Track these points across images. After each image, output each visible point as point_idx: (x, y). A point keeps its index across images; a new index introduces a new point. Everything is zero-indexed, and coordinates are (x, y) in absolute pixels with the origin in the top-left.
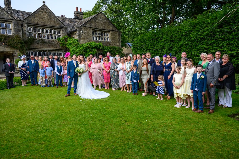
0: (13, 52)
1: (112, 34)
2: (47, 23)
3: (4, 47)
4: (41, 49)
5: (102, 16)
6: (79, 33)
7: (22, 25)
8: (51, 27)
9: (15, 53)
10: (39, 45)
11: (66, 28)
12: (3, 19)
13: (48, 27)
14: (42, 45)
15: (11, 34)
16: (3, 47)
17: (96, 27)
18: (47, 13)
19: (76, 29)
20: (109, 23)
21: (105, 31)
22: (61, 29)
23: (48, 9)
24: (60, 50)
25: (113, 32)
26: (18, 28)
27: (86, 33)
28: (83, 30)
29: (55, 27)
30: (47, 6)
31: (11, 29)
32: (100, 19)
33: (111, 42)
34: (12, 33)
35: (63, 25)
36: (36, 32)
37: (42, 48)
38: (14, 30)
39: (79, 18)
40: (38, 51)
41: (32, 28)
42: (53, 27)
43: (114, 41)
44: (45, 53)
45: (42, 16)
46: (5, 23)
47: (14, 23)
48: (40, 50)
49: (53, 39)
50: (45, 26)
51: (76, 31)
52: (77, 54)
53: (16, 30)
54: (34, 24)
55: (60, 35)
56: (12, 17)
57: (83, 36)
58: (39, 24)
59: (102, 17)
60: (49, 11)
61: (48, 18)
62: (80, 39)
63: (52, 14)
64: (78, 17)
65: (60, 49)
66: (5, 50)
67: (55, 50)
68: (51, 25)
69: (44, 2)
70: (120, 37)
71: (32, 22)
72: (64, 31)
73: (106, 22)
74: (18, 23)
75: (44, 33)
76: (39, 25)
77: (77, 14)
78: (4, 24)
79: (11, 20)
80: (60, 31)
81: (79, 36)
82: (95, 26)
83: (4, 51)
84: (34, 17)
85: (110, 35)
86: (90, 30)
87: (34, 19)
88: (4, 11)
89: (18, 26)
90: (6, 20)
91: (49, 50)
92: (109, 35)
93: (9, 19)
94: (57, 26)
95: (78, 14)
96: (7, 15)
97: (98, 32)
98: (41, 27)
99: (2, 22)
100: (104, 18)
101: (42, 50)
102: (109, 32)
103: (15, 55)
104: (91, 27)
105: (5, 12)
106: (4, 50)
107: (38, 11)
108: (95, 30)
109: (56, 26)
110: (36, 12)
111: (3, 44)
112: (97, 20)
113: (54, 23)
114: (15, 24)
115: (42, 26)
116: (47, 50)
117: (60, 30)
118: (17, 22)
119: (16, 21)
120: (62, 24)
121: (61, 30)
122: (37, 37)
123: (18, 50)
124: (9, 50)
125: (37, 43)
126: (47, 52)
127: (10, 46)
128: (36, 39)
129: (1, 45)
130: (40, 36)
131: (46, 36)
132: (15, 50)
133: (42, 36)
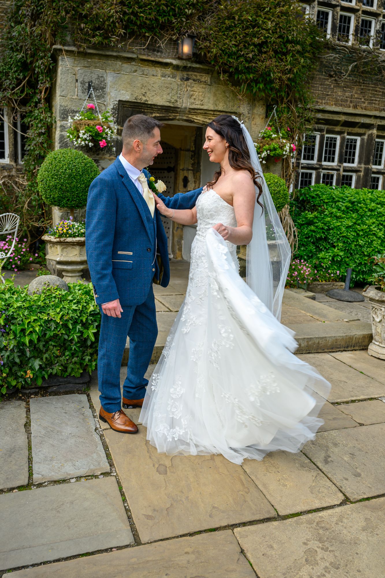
3: (178, 80)
4: (343, 118)
10: (338, 86)
14: (355, 92)
16: (179, 74)
37: (351, 110)
40: (321, 130)
44: (355, 146)
48: (336, 123)
66: (185, 103)
83: (174, 110)
91: (384, 123)
101: (347, 124)
106: (178, 104)
111: (186, 49)
116: (369, 126)
122: (333, 35)
123: (260, 110)
124: (209, 105)
125: (331, 76)
126: (366, 137)
127: (225, 72)
128: (329, 47)
129: (168, 61)
130: (349, 28)
131: (377, 32)
132: (244, 109)
133: (356, 30)
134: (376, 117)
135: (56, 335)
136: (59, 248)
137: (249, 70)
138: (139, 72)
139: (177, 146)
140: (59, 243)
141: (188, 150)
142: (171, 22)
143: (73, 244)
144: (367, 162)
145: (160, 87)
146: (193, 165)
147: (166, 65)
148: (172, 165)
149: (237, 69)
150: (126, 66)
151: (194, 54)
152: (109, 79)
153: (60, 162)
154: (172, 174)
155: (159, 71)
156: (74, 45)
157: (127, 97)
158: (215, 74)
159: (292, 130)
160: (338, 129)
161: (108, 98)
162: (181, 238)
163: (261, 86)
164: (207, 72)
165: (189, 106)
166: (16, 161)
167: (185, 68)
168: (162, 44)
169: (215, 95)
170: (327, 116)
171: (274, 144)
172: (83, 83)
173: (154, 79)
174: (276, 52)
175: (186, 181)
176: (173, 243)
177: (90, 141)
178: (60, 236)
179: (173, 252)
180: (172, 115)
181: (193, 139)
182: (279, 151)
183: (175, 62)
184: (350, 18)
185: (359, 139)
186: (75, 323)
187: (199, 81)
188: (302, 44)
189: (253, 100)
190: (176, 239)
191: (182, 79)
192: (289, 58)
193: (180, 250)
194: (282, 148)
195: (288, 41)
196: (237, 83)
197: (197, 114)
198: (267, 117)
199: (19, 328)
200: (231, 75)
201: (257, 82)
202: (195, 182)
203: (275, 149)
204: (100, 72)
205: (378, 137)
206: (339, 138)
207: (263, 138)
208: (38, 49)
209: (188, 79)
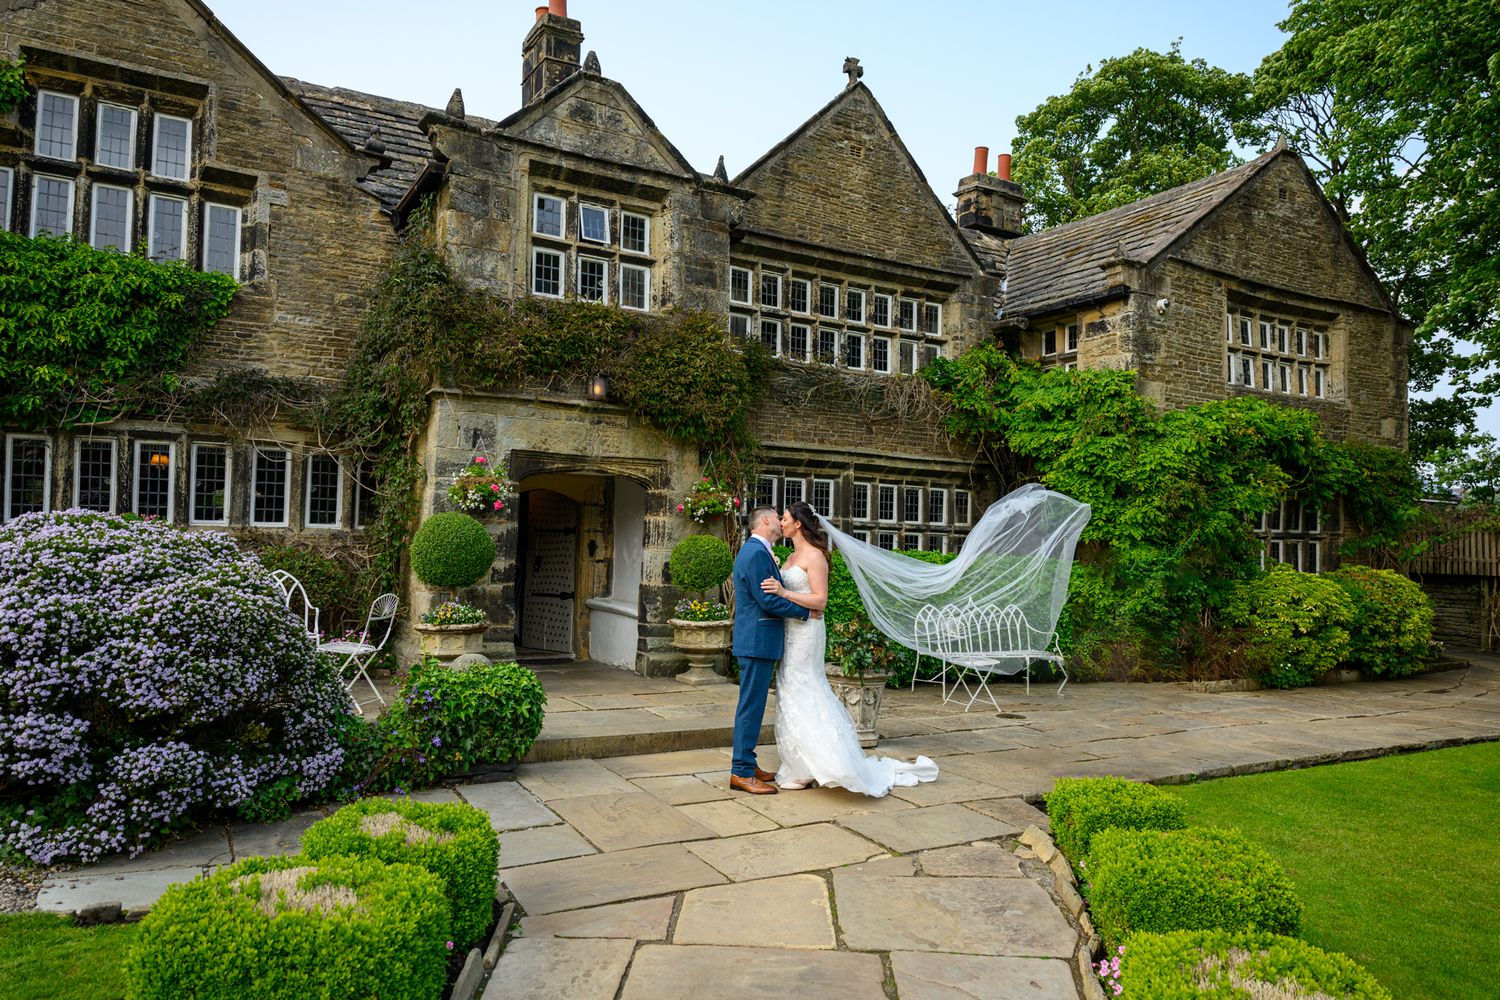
0: (649, 470)
1: (1355, 337)
2: (863, 236)
3: (587, 423)
4: (806, 456)
5: (1294, 186)
6: (1144, 316)
7: (733, 225)
8: (889, 269)
9: (666, 483)
10: (796, 414)
11: (990, 286)
12: (606, 163)
13: (869, 265)
14: (820, 422)
15: (646, 309)
16: (588, 417)
17: (1254, 275)
18: (867, 157)
19: (1120, 279)
20: (1338, 243)
21: (1311, 306)
22: (952, 288)
23: (878, 120)
24: (938, 468)
25: (1360, 325)
26: (703, 252)
27: (1187, 318)
28: (1167, 290)
29: (916, 274)
30: (874, 103)
31: (649, 263)
32: (1281, 210)
33: (1349, 406)
34: (655, 298)
35: (969, 259)
36: (779, 307)
37: (816, 446)
38: (678, 268)
39: (995, 225)
40: (778, 473)
41: (751, 273)
42: (899, 272)
43: (1363, 393)
44: (828, 492)
45: (834, 180)
46: (611, 203)
47: (683, 205)
48: (799, 463)
49: (889, 372)
50: (848, 261)
51: (1120, 295)
52: (1139, 501)
53: (688, 269)
54: (779, 240)
55: (941, 343)
56: (670, 158)
57: (1169, 345)
58: (808, 241)
59: (1293, 194)
60: (887, 135)
61: (871, 197)
62: (1143, 366)
63: (905, 161)
64: (988, 219)
65: (934, 460)
66: (596, 450)
67: (901, 465)
68: (890, 254)
69: (853, 68)
70: (1400, 364)
71: (765, 220)
72: (976, 309)
73: (1315, 238)
74: (707, 209)
75: (855, 323)
76: (806, 252)
77: (983, 199)
78: (606, 212)
79: (661, 184)
80: (940, 307)
81: (1143, 344)
82: (1245, 266)
83: (582, 459)
84: (782, 183)
85: (1338, 343)
86: (1215, 296)
87: (781, 197)
88: (618, 97)
89: (703, 237)
90: (625, 176)
91: (863, 461)
92: (1327, 348)
93: (646, 172)
94: (930, 260)
95: (988, 193)
96: (634, 136)
97: (1259, 312)
98: (822, 264)
99: (593, 193)
100: (1303, 198)
101: (811, 463)
102: (1332, 317)
103: (661, 497)
104: (1222, 267)
105: (624, 106)
106: (588, 453)
107: (809, 133)
108: (1246, 298)
109: (917, 262)
110: (797, 144)
111: (598, 390)
112: (1259, 216)
113: (911, 235)
114: (685, 221)
115: (829, 257)
116: (843, 466)
117: (943, 301)
118: (703, 201)
119: (695, 193)
120: (963, 251)
121: (954, 297)
122: (785, 351)
123: (692, 457)
124: (627, 452)
125: (786, 403)
126: (841, 480)
127: (646, 414)
128: (778, 366)
129: (575, 402)
130: (804, 342)
131: (842, 347)
132: (672, 456)
133: (815, 345)
134: (851, 454)
135: (489, 712)
136: (438, 638)
137: (675, 412)
138: (538, 416)
139: (580, 498)
140: (440, 632)
141: (596, 505)
142: (578, 359)
143: (457, 633)
144: (846, 514)
145: (564, 433)
146: (602, 524)
147: (573, 407)
148: (571, 526)
149: (661, 411)
150: (522, 409)
151: (608, 394)
152: (501, 424)
153: (444, 529)
154: (572, 537)
155: (563, 413)
156: (459, 387)
157: (522, 445)
158: (634, 416)
159: (734, 480)
160: (801, 470)
161: (498, 447)
162: (587, 628)
163: (692, 430)
164: (623, 413)
165: (601, 454)
166: (352, 527)
167: (596, 410)
168: (567, 384)
169: (634, 440)
170: (784, 455)
171: (712, 500)
172: (467, 430)
173: (556, 423)
174: (707, 391)
175: (593, 547)
176: (575, 636)
177: (483, 502)
178: (442, 622)
179: (576, 649)
180: (579, 466)
181: (602, 489)
182: (719, 508)
183: (583, 403)
184: (805, 330)
185: (832, 482)
186: (508, 698)
187: (614, 425)
188: (739, 382)
189: (682, 444)
190: (579, 630)
191: (592, 422)
192: (724, 398)
193: (586, 645)
194: (723, 502)
195: (722, 380)
196: (661, 427)
197: (611, 463)
198: (701, 464)
199: (453, 704)
200: (653, 416)
201: (686, 425)
202: (606, 548)
203: (714, 506)
204: (488, 416)
205: (857, 479)
206: (804, 481)
207: (698, 491)
208: (409, 391)
209: (599, 422)
